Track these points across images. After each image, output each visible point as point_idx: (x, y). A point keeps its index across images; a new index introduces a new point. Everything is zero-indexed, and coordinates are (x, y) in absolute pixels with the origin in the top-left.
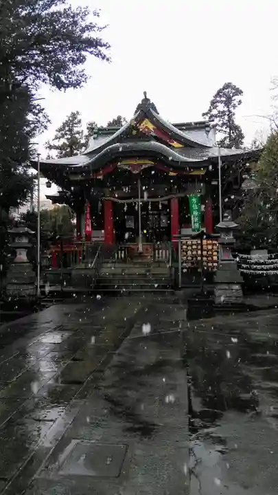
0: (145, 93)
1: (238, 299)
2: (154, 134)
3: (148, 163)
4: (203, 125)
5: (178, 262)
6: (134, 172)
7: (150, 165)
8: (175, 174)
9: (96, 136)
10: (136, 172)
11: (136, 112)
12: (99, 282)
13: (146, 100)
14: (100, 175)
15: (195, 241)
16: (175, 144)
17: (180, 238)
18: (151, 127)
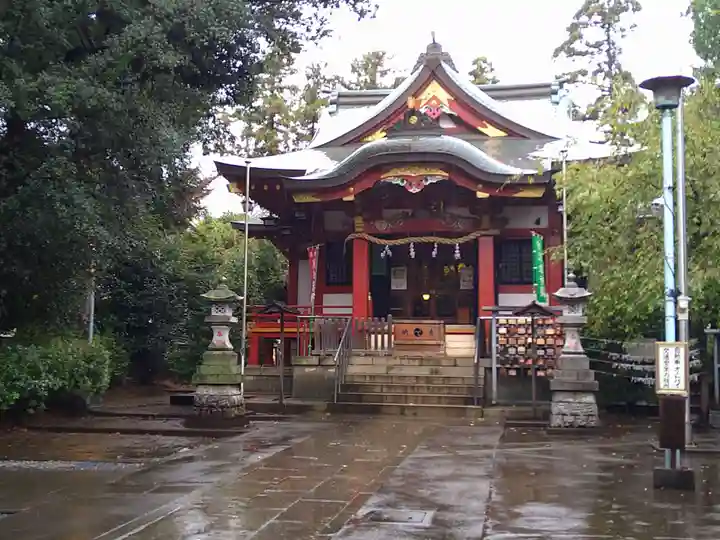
0: (433, 33)
1: (590, 418)
2: (449, 112)
3: (438, 175)
4: (547, 90)
5: (490, 357)
6: (411, 191)
7: (440, 178)
8: (486, 195)
9: (333, 108)
10: (414, 190)
11: (416, 69)
12: (346, 387)
13: (435, 46)
14: (349, 194)
15: (522, 320)
16: (491, 131)
17: (495, 312)
18: (444, 96)
